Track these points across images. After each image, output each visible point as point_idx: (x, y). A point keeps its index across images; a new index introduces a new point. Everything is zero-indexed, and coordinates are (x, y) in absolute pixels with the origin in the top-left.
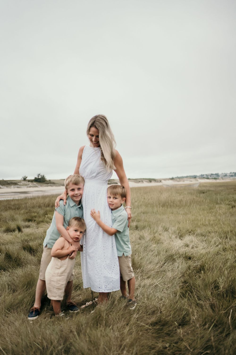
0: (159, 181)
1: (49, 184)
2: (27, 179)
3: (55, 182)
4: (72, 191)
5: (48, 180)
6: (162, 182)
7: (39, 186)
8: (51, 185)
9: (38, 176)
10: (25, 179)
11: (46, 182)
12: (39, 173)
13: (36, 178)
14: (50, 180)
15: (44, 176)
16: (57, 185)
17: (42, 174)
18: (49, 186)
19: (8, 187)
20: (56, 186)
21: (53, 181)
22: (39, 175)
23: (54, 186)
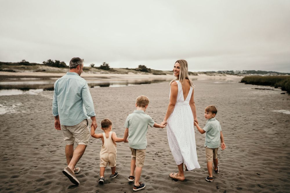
0: (196, 74)
2: (94, 66)
3: (117, 70)
6: (198, 75)
7: (109, 73)
10: (92, 66)
11: (110, 70)
13: (101, 66)
14: (112, 69)
15: (108, 65)
19: (86, 72)
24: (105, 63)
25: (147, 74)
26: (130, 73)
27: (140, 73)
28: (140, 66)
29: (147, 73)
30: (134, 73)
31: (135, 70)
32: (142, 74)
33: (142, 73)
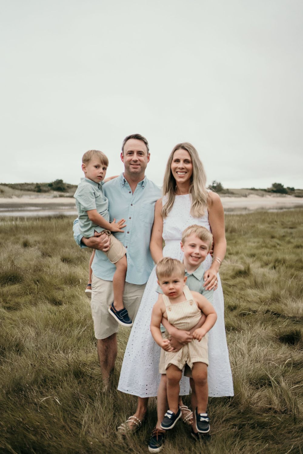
1: (227, 195)
3: (234, 192)
4: (192, 247)
5: (226, 189)
8: (230, 195)
9: (213, 184)
11: (222, 191)
12: (214, 180)
14: (228, 190)
15: (220, 184)
16: (237, 196)
17: (218, 181)
18: (227, 196)
20: (235, 197)
21: (232, 191)
22: (215, 183)
23: (233, 197)
24: (214, 181)
25: (285, 197)
26: (251, 196)
27: (270, 195)
28: (275, 185)
29: (284, 195)
30: (259, 196)
31: (265, 190)
32: (274, 197)
33: (275, 194)
